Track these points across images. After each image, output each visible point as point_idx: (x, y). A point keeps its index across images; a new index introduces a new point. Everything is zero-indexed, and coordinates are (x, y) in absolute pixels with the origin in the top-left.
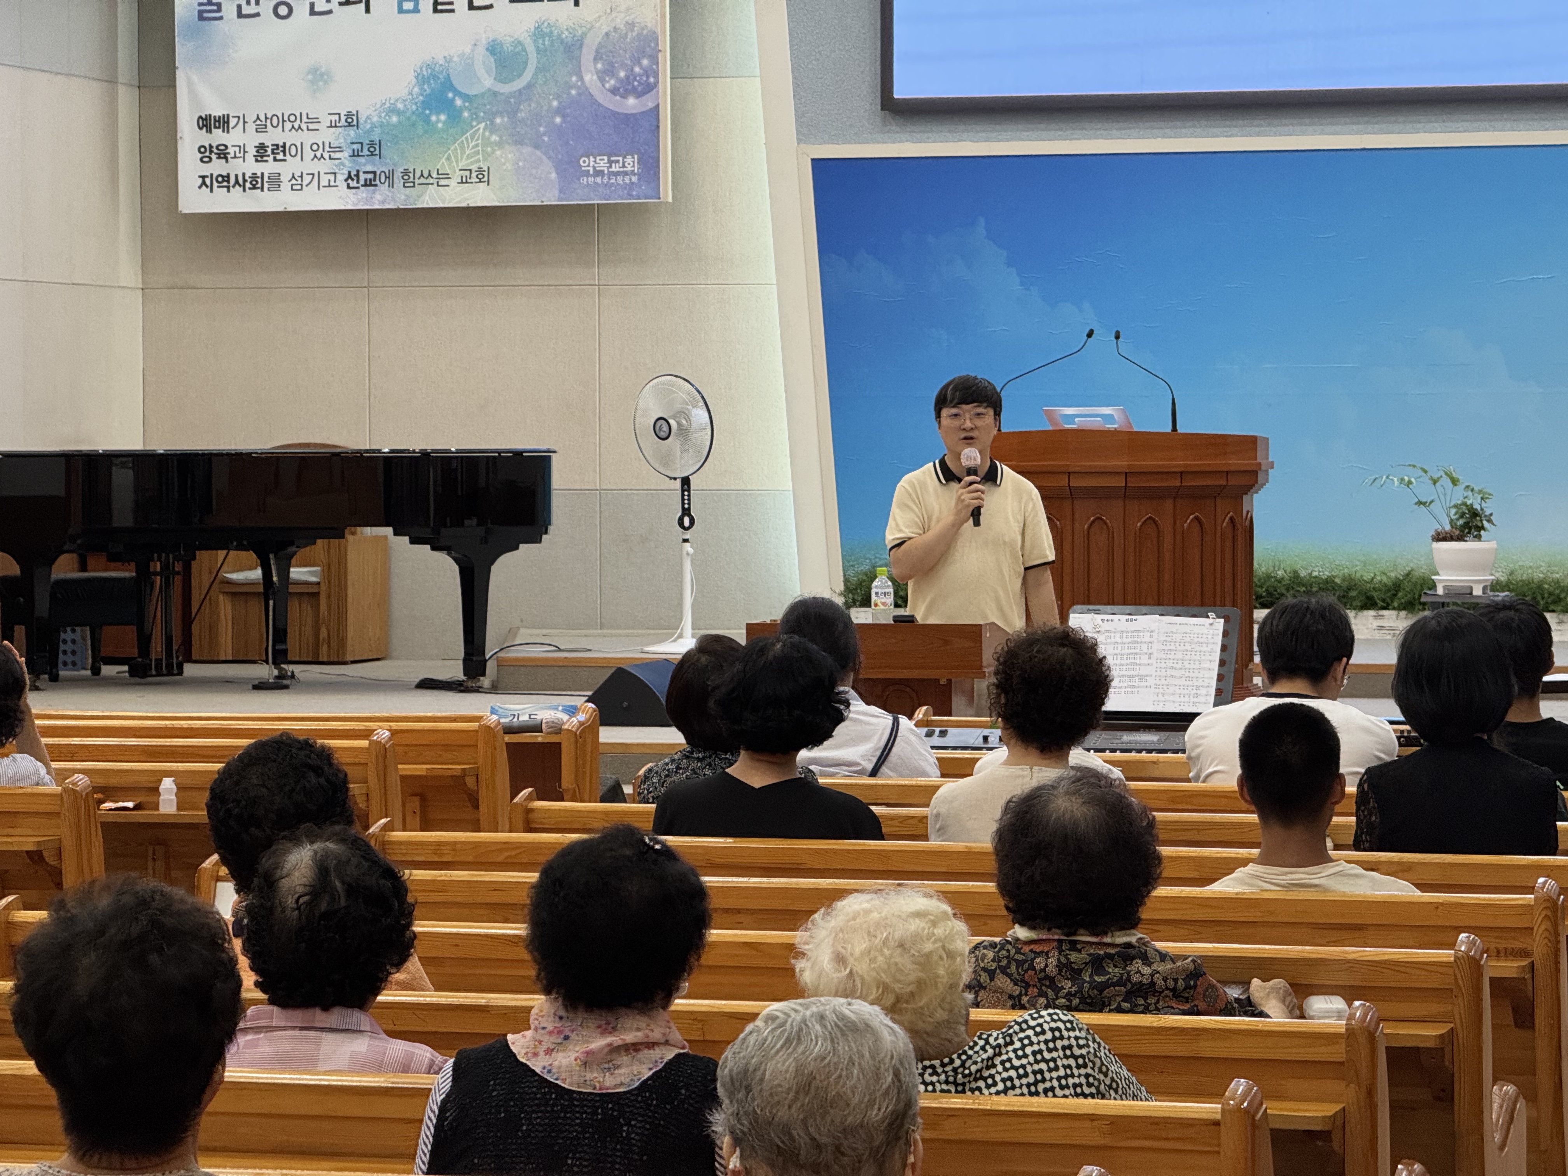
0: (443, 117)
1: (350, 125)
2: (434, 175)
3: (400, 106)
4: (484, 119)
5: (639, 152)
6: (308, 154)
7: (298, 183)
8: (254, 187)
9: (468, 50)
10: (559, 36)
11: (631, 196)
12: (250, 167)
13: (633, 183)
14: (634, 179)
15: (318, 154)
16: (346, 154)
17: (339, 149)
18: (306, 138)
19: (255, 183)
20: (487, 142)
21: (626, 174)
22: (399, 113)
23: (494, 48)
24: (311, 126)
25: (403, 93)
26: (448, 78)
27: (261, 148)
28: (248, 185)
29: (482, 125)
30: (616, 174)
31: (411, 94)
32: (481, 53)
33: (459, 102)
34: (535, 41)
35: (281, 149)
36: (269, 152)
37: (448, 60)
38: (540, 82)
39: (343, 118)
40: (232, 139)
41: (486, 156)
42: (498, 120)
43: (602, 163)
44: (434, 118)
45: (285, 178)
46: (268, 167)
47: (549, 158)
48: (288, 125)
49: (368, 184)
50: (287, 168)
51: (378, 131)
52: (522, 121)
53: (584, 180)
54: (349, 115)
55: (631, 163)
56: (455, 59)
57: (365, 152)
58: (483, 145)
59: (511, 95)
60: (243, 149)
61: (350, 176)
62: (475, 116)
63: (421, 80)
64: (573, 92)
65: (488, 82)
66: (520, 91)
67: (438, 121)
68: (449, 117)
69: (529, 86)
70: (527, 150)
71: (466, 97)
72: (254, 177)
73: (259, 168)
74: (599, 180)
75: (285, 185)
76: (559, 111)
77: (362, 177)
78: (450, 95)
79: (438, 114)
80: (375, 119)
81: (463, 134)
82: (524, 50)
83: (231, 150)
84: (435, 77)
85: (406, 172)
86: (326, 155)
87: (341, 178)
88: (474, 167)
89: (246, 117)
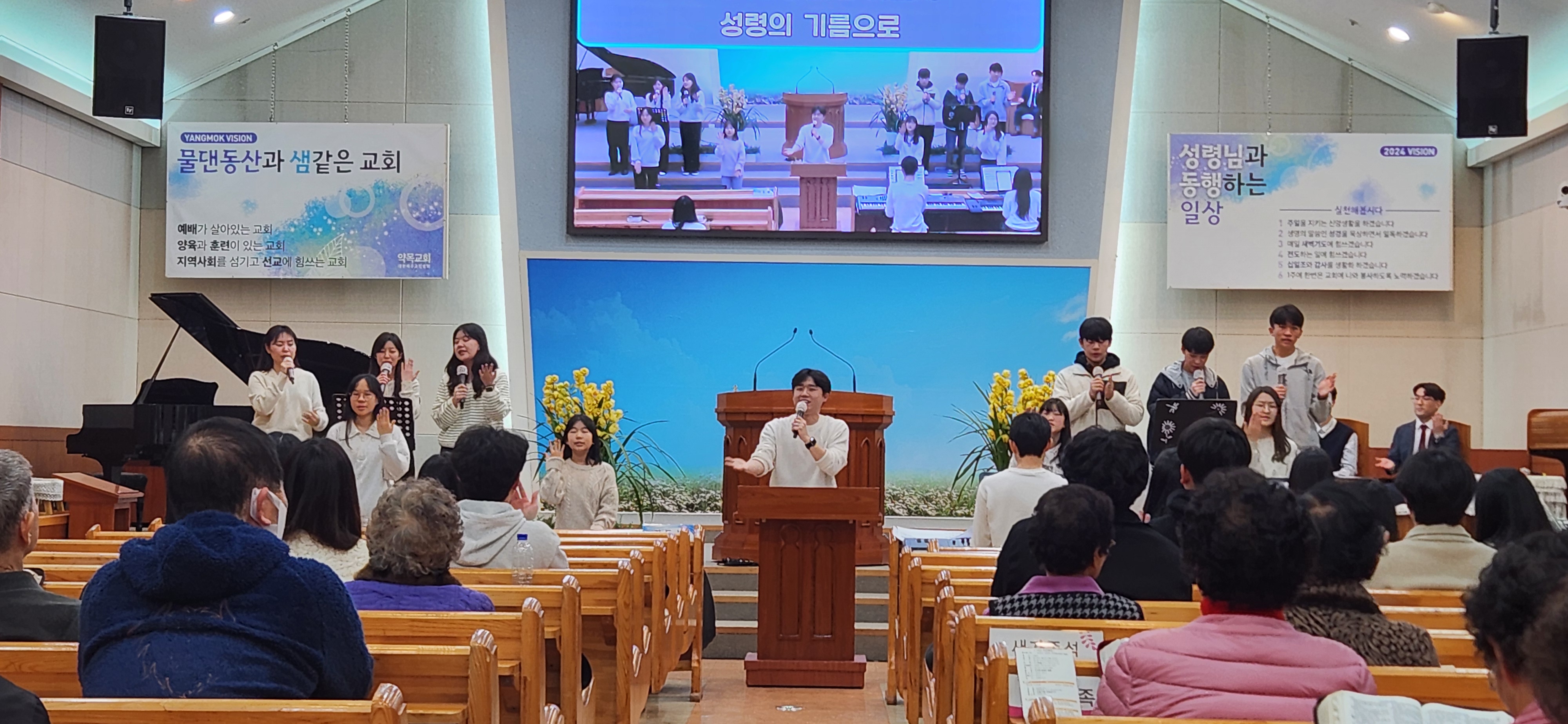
0: (320, 230)
1: (267, 232)
2: (315, 260)
3: (296, 223)
4: (343, 232)
5: (431, 252)
6: (243, 247)
7: (235, 262)
8: (210, 264)
9: (336, 195)
10: (388, 188)
11: (426, 275)
12: (209, 253)
13: (427, 269)
14: (428, 266)
15: (248, 247)
16: (263, 248)
17: (260, 245)
18: (242, 239)
19: (211, 261)
20: (345, 244)
21: (423, 263)
22: (295, 227)
23: (350, 194)
24: (244, 232)
25: (298, 216)
26: (324, 208)
27: (215, 243)
28: (207, 263)
29: (343, 235)
30: (418, 263)
31: (302, 216)
32: (344, 196)
33: (330, 222)
34: (374, 191)
35: (226, 244)
36: (219, 245)
37: (324, 200)
38: (376, 212)
39: (263, 229)
40: (197, 237)
41: (344, 250)
42: (352, 232)
43: (410, 257)
44: (315, 230)
45: (227, 260)
46: (218, 254)
47: (381, 254)
48: (231, 231)
49: (276, 264)
50: (229, 254)
51: (282, 235)
52: (367, 233)
53: (400, 266)
54: (266, 227)
55: (427, 258)
56: (329, 199)
57: (275, 247)
58: (343, 246)
59: (360, 218)
60: (204, 243)
61: (266, 260)
62: (338, 229)
63: (309, 209)
64: (395, 218)
65: (347, 212)
66: (365, 217)
67: (318, 231)
68: (324, 230)
69: (370, 215)
70: (368, 249)
71: (335, 219)
72: (210, 259)
73: (213, 254)
74: (408, 266)
75: (228, 264)
76: (386, 228)
77: (273, 261)
78: (325, 218)
79: (317, 228)
80: (281, 230)
81: (332, 238)
82: (368, 195)
83: (197, 244)
84: (317, 208)
85: (299, 259)
86: (252, 248)
87: (261, 260)
88: (337, 257)
89: (209, 227)
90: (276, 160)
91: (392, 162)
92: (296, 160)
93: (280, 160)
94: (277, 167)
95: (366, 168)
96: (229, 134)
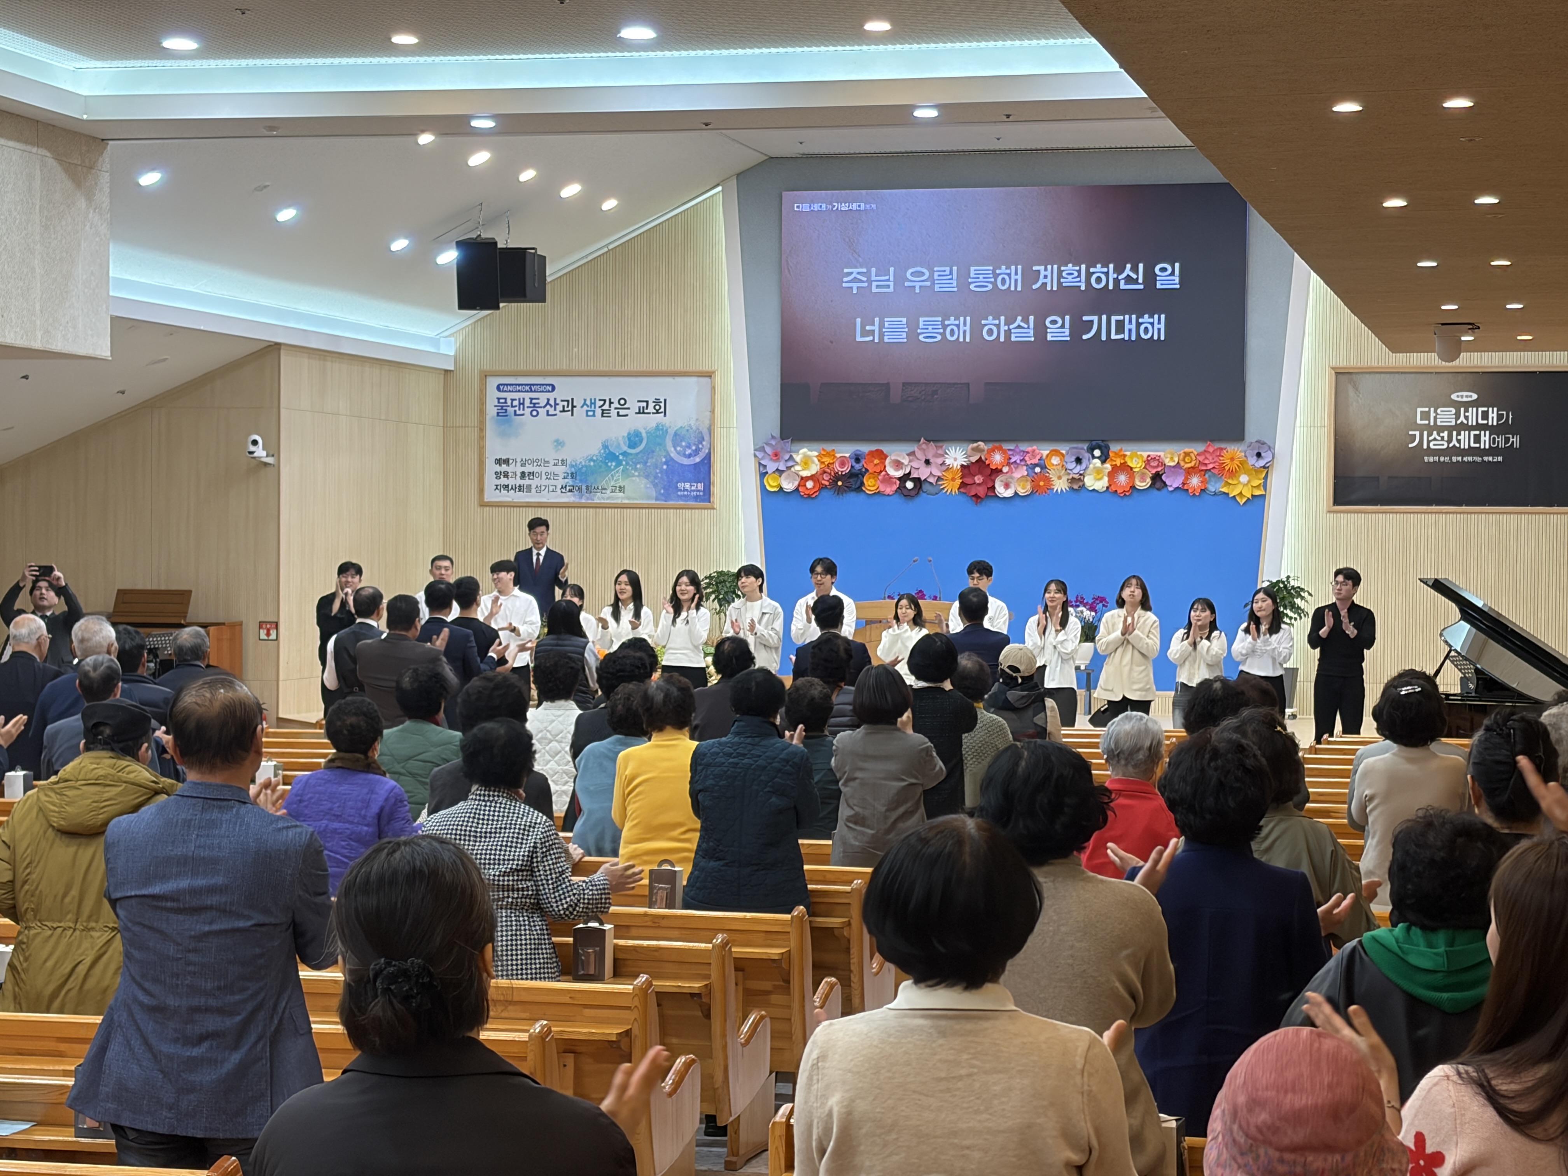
1: (563, 465)
2: (600, 488)
6: (544, 477)
7: (539, 489)
8: (520, 491)
9: (617, 436)
10: (657, 429)
12: (519, 482)
15: (549, 477)
16: (560, 478)
17: (558, 475)
18: (543, 470)
19: (521, 488)
21: (696, 491)
23: (627, 434)
24: (546, 465)
27: (523, 473)
28: (517, 490)
31: (599, 453)
32: (623, 436)
34: (647, 432)
35: (531, 474)
36: (527, 475)
38: (648, 449)
39: (560, 462)
40: (510, 469)
41: (623, 480)
43: (686, 486)
45: (533, 487)
46: (526, 482)
48: (535, 464)
49: (570, 491)
50: (535, 482)
51: (575, 468)
54: (562, 460)
55: (699, 486)
57: (570, 477)
58: (622, 476)
59: (635, 454)
60: (515, 473)
61: (562, 487)
63: (604, 447)
65: (625, 448)
66: (639, 453)
69: (643, 451)
72: (520, 486)
73: (522, 482)
74: (685, 493)
75: (533, 490)
77: (568, 488)
80: (574, 463)
82: (642, 435)
83: (510, 474)
85: (587, 486)
86: (552, 478)
87: (559, 487)
88: (618, 485)
89: (519, 460)
90: (570, 406)
91: (660, 407)
92: (585, 407)
93: (573, 407)
94: (570, 413)
95: (639, 413)
96: (534, 385)
